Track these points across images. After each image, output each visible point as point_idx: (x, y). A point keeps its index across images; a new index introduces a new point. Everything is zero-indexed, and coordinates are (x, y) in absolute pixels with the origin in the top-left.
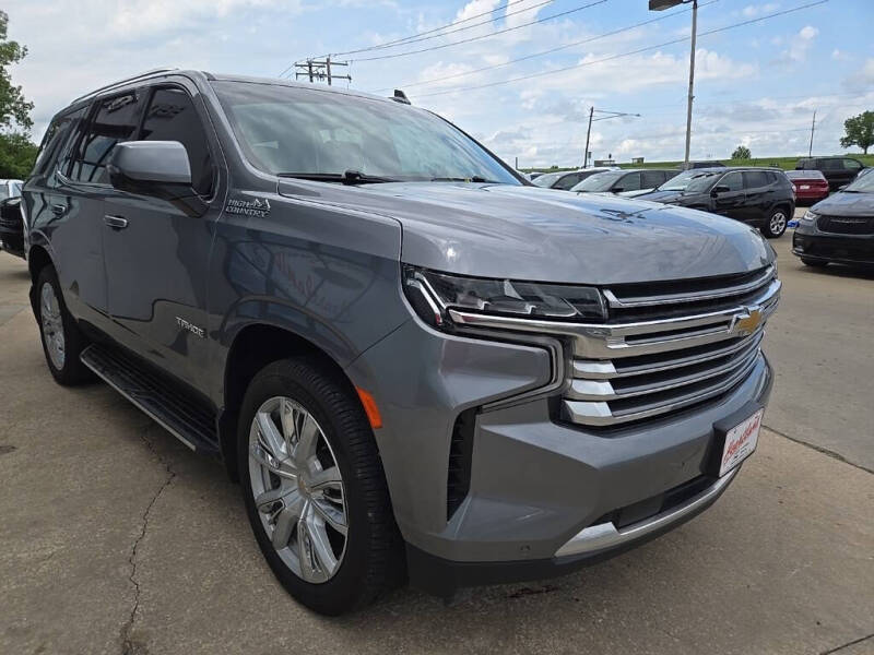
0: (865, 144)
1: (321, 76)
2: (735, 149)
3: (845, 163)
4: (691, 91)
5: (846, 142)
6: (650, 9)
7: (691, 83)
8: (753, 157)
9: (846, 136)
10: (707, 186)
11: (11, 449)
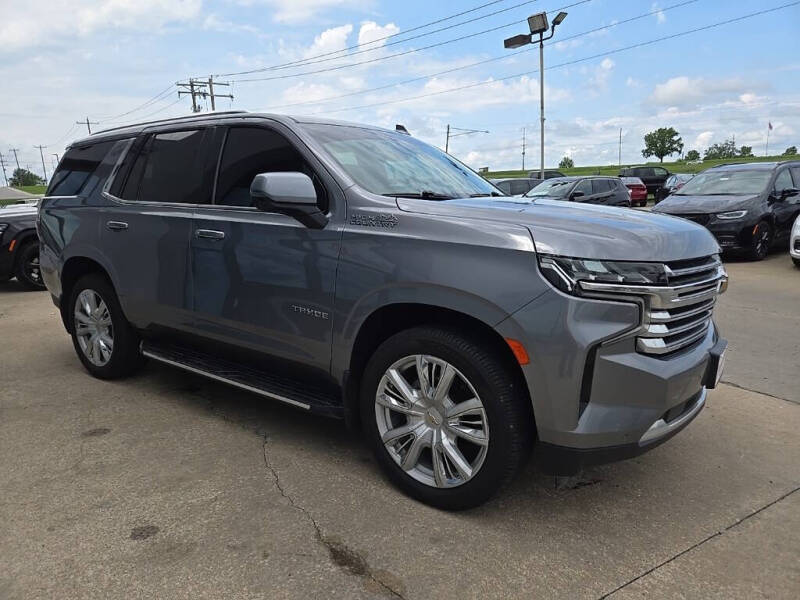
0: (661, 155)
1: (204, 95)
2: (561, 159)
3: (655, 170)
4: (542, 114)
5: (647, 153)
6: (506, 47)
7: (542, 108)
8: (576, 166)
9: (646, 148)
10: (567, 191)
11: (105, 431)
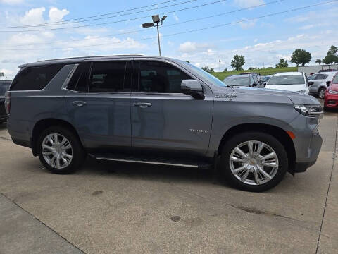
6: (143, 27)
11: (101, 192)
